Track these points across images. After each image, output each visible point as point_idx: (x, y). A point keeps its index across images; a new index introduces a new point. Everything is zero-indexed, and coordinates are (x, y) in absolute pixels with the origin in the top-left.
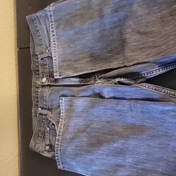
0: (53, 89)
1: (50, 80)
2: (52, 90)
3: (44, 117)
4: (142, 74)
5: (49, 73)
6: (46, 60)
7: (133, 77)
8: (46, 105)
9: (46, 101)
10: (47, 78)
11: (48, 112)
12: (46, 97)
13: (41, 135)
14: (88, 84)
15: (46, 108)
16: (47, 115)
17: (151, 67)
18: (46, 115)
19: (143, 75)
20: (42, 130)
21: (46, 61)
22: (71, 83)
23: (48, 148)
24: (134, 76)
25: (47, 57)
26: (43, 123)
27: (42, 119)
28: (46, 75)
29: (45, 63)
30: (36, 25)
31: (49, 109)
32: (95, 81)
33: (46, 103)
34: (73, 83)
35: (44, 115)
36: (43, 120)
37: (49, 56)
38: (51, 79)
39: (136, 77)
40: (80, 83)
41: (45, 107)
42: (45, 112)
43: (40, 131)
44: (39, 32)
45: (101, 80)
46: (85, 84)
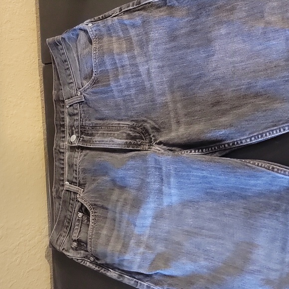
0: (87, 154)
1: (81, 139)
2: (85, 155)
3: (73, 196)
4: (224, 145)
5: (81, 128)
6: (77, 107)
7: (210, 149)
8: (76, 178)
9: (76, 171)
10: (77, 134)
11: (78, 189)
12: (76, 165)
13: (67, 224)
14: (139, 149)
15: (76, 183)
16: (77, 193)
17: (239, 134)
18: (75, 193)
19: (226, 145)
20: (69, 217)
21: (76, 109)
22: (113, 146)
23: (75, 244)
24: (211, 147)
25: (79, 103)
26: (71, 205)
27: (70, 198)
28: (77, 130)
29: (76, 111)
30: (62, 52)
31: (80, 185)
32: (151, 145)
33: (76, 174)
34: (116, 146)
35: (72, 193)
36: (71, 201)
37: (81, 102)
38: (83, 138)
39: (215, 148)
40: (128, 147)
41: (74, 180)
42: (74, 188)
43: (65, 217)
44: (66, 63)
45: (161, 146)
46: (135, 148)
